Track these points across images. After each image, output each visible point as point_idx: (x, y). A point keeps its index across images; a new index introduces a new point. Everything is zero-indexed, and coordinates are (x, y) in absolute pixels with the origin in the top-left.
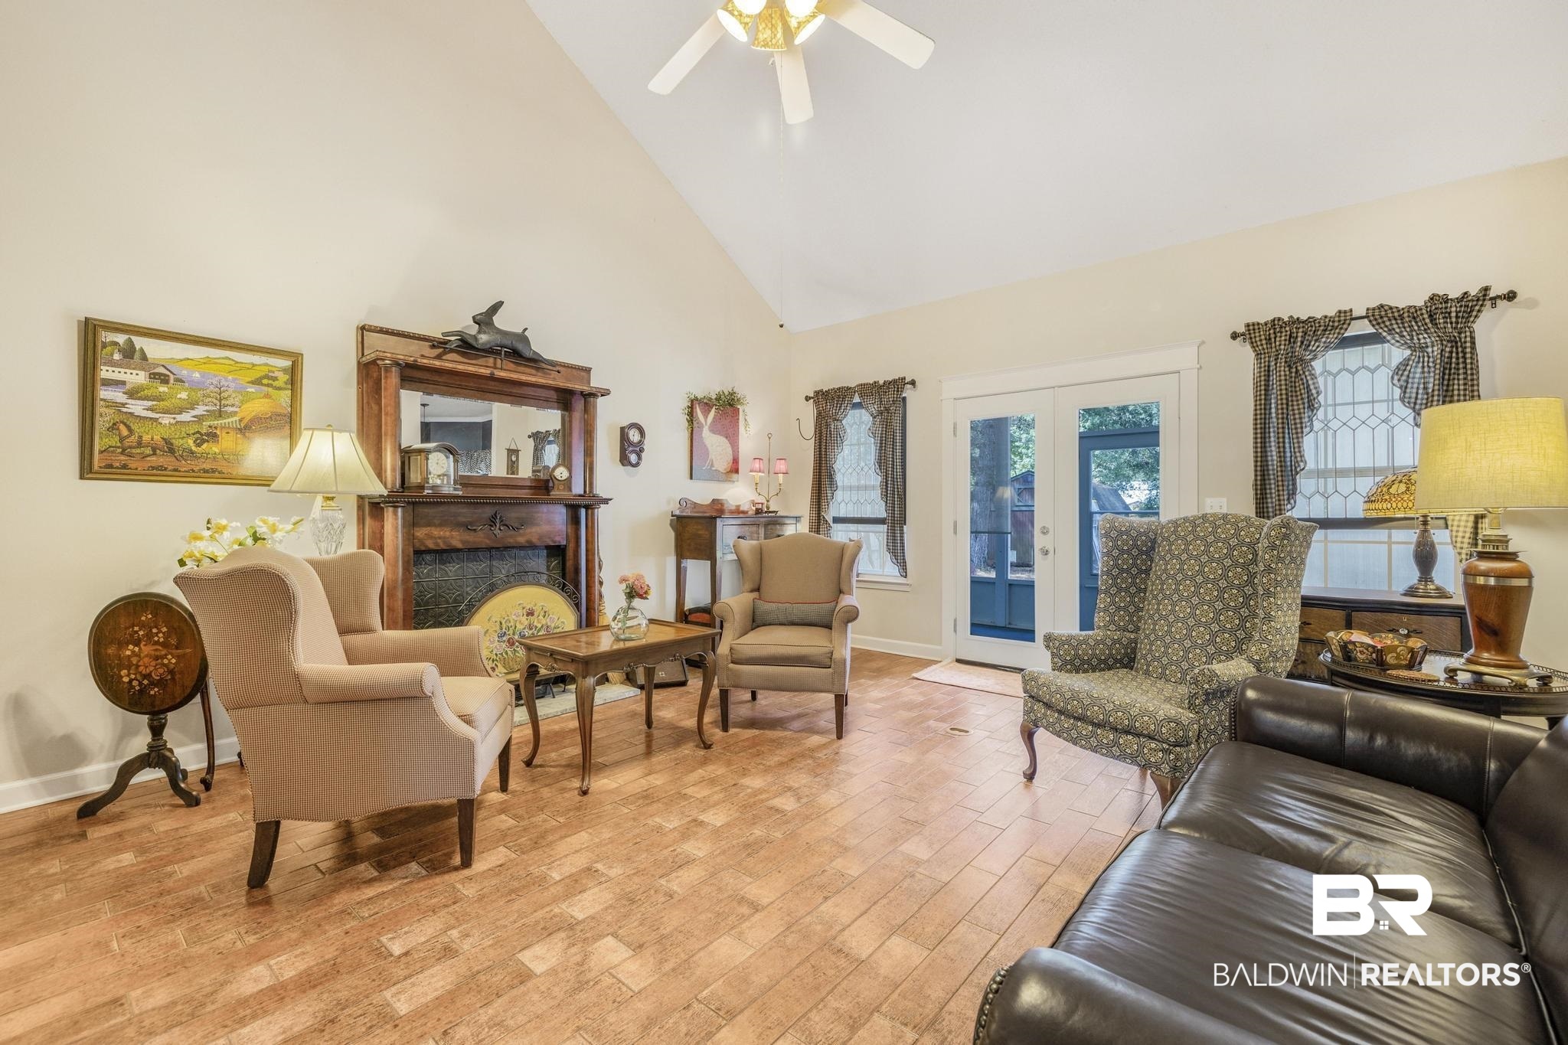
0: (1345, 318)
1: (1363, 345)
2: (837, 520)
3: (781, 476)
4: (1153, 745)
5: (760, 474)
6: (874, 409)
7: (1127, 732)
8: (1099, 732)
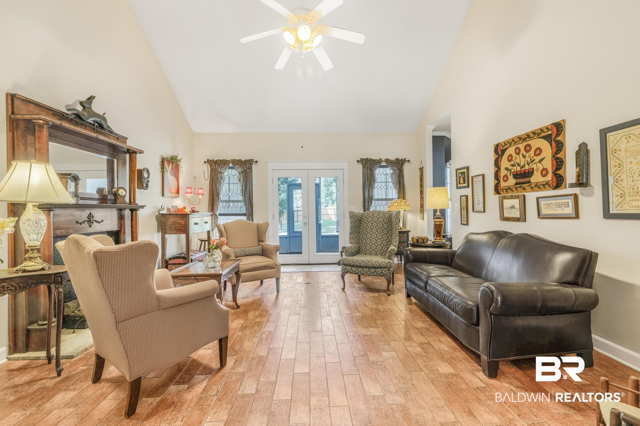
0: (380, 161)
1: (383, 168)
2: (220, 215)
3: (200, 196)
4: (385, 270)
5: (190, 195)
6: (240, 170)
7: (378, 268)
8: (370, 270)
